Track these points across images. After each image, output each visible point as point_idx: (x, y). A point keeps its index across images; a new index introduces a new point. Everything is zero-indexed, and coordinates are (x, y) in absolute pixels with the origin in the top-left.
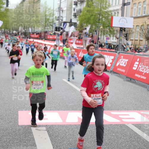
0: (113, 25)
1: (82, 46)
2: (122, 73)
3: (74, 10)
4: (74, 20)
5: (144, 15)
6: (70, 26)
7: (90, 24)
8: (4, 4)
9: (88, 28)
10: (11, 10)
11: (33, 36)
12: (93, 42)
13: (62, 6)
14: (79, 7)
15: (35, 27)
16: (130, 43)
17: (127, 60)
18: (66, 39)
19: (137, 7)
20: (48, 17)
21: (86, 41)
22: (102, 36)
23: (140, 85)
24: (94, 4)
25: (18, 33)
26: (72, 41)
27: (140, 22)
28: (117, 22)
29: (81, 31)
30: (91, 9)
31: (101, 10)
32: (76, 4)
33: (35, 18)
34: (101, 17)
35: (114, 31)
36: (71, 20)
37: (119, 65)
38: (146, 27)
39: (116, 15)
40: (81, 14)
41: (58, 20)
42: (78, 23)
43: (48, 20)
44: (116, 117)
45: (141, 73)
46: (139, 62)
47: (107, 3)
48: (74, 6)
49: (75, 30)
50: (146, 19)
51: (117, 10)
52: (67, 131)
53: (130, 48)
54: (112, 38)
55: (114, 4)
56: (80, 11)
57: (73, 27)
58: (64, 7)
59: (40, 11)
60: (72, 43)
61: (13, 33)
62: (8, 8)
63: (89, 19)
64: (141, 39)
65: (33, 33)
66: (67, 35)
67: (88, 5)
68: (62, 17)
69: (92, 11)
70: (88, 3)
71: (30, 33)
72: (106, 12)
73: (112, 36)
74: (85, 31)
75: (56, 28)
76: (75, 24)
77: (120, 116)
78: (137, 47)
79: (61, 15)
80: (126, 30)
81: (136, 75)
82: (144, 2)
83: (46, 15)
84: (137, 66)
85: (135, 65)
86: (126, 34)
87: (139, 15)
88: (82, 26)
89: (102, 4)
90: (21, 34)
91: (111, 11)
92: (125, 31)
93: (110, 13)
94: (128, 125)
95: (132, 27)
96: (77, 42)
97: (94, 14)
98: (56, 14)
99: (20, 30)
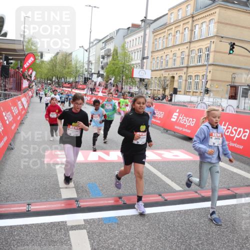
0: (134, 76)
3: (102, 63)
4: (101, 72)
5: (161, 68)
6: (98, 77)
7: (115, 75)
8: (39, 57)
9: (113, 79)
10: (46, 61)
11: (65, 85)
13: (90, 59)
14: (105, 61)
15: (68, 78)
16: (149, 92)
18: (94, 89)
19: (156, 62)
20: (79, 69)
22: (126, 86)
24: (119, 58)
25: (52, 82)
26: (99, 90)
27: (158, 74)
28: (138, 74)
29: (107, 82)
30: (116, 62)
31: (124, 63)
32: (103, 58)
34: (124, 70)
35: (136, 82)
36: (99, 72)
38: (162, 79)
39: (138, 67)
40: (108, 66)
41: (86, 71)
42: (105, 74)
43: (79, 71)
47: (130, 58)
48: (101, 60)
49: (102, 80)
50: (163, 71)
51: (139, 63)
52: (88, 168)
53: (149, 97)
54: (134, 88)
55: (136, 59)
56: (107, 64)
57: (100, 78)
58: (92, 59)
59: (71, 64)
60: (99, 92)
61: (47, 83)
62: (43, 60)
63: (114, 71)
64: (159, 89)
65: (66, 83)
66: (95, 84)
67: (113, 59)
68: (91, 69)
70: (113, 57)
71: (62, 82)
72: (129, 65)
73: (134, 85)
74: (110, 81)
75: (85, 78)
76: (102, 76)
78: (155, 95)
79: (90, 67)
80: (146, 80)
82: (161, 57)
83: (76, 67)
86: (146, 85)
87: (157, 69)
88: (108, 77)
89: (125, 58)
90: (55, 83)
91: (133, 64)
92: (144, 81)
93: (132, 66)
95: (150, 78)
96: (104, 91)
97: (118, 67)
98: (86, 67)
99: (53, 80)
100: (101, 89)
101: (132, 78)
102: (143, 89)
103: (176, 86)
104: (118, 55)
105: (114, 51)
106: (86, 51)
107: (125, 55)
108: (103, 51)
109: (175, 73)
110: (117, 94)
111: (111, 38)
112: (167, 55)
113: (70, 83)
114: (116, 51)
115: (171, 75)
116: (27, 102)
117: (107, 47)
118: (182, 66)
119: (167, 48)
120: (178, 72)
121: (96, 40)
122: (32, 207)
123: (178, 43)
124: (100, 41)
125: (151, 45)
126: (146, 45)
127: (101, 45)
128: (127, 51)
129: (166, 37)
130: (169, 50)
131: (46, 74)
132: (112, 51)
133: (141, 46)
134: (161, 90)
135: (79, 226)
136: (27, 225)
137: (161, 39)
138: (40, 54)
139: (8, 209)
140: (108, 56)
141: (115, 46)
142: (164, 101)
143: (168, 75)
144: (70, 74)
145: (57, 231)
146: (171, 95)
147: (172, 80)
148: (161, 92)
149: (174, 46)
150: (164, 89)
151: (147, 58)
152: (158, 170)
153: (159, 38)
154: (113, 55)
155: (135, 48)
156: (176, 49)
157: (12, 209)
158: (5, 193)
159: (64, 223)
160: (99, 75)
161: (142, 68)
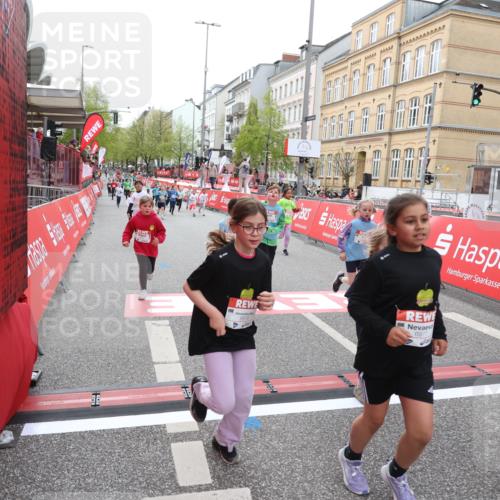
0: (289, 154)
1: (238, 189)
2: (302, 231)
3: (228, 129)
4: (227, 147)
5: (340, 137)
6: (221, 156)
7: (252, 152)
8: (110, 120)
9: (248, 159)
10: (123, 129)
11: (160, 173)
12: (258, 181)
13: (207, 124)
14: (235, 125)
15: (164, 158)
16: (318, 182)
17: (310, 210)
19: (330, 125)
20: (184, 142)
21: (244, 179)
22: (274, 173)
23: (330, 250)
24: (260, 120)
25: (137, 168)
27: (334, 148)
28: (295, 148)
29: (238, 165)
30: (255, 127)
31: (270, 130)
32: (230, 120)
33: (163, 143)
34: (270, 141)
35: (292, 163)
36: (223, 146)
37: (297, 218)
38: (343, 157)
39: (296, 136)
40: (239, 136)
41: (199, 146)
42: (234, 151)
43: (185, 146)
44: (288, 301)
45: (331, 231)
46: (329, 212)
47: (281, 119)
48: (227, 124)
49: (229, 163)
50: (343, 144)
51: (297, 129)
53: (318, 192)
54: (289, 175)
55: (292, 120)
56: (238, 131)
57: (225, 157)
58: (210, 123)
59: (171, 132)
61: (127, 169)
62: (117, 126)
63: (251, 144)
64: (336, 177)
65: (161, 169)
67: (250, 122)
68: (208, 141)
69: (257, 130)
70: (249, 119)
71: (155, 168)
72: (279, 133)
73: (288, 171)
74: (244, 163)
75: (197, 159)
76: (229, 154)
77: (295, 301)
78: (329, 189)
79: (206, 137)
80: (311, 161)
81: (325, 234)
82: (340, 115)
83: (180, 139)
84: (325, 219)
85: (322, 218)
86: (312, 169)
87: (332, 138)
88: (240, 156)
89: (272, 120)
90: (142, 169)
91: (287, 131)
92: (307, 162)
93: (285, 135)
94: (305, 315)
95: (318, 156)
96: (233, 181)
97: (259, 136)
98: (198, 137)
99: (139, 163)
100: (227, 178)
101: (285, 156)
102: (306, 178)
103: (368, 169)
104: (259, 114)
105: (250, 107)
106: (199, 107)
107: (272, 113)
108: (230, 106)
109: (367, 145)
110: (256, 188)
111: (245, 83)
112: (350, 113)
113: (169, 169)
114: (254, 106)
115: (359, 150)
116: (91, 204)
117: (238, 100)
118: (379, 131)
119: (351, 98)
120: (373, 144)
121: (217, 86)
122: (102, 399)
123: (371, 88)
124: (224, 88)
125: (320, 93)
126: (311, 93)
127: (225, 95)
128: (274, 107)
129: (348, 77)
130: (355, 103)
131: (125, 153)
132: (247, 108)
133: (302, 96)
134: (341, 178)
135: (189, 433)
136: (92, 432)
137: (340, 81)
138: (112, 115)
139: (58, 402)
140: (240, 116)
141: (252, 97)
142: (347, 198)
143: (353, 149)
144: (168, 151)
145: (148, 442)
146: (360, 188)
147: (361, 158)
148: (341, 182)
149: (363, 94)
150: (347, 177)
151: (313, 118)
152: (337, 329)
153: (336, 80)
154: (250, 113)
155: (291, 101)
156: (369, 99)
157: (66, 402)
158: (52, 373)
159: (161, 428)
160: (223, 152)
161: (304, 137)
